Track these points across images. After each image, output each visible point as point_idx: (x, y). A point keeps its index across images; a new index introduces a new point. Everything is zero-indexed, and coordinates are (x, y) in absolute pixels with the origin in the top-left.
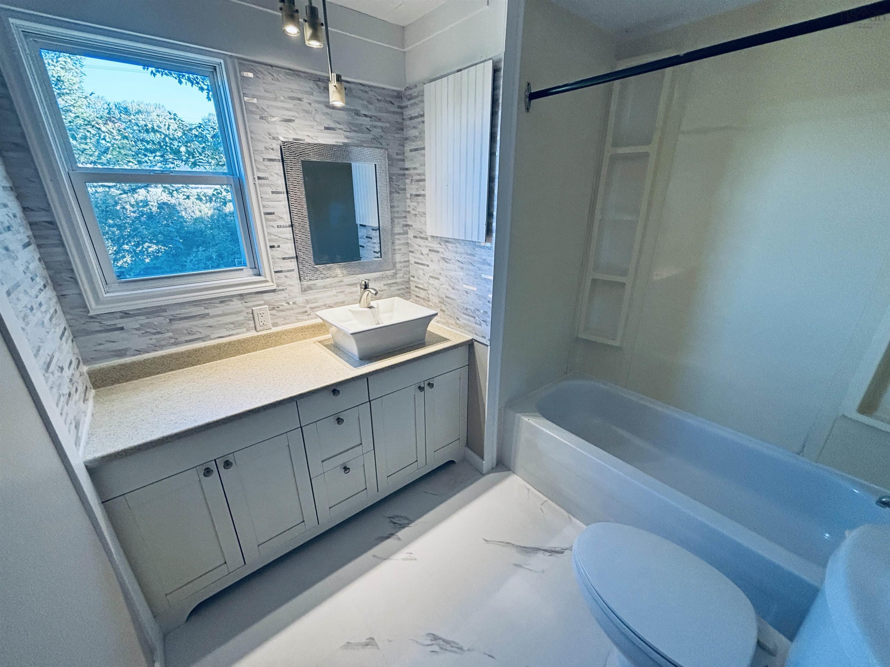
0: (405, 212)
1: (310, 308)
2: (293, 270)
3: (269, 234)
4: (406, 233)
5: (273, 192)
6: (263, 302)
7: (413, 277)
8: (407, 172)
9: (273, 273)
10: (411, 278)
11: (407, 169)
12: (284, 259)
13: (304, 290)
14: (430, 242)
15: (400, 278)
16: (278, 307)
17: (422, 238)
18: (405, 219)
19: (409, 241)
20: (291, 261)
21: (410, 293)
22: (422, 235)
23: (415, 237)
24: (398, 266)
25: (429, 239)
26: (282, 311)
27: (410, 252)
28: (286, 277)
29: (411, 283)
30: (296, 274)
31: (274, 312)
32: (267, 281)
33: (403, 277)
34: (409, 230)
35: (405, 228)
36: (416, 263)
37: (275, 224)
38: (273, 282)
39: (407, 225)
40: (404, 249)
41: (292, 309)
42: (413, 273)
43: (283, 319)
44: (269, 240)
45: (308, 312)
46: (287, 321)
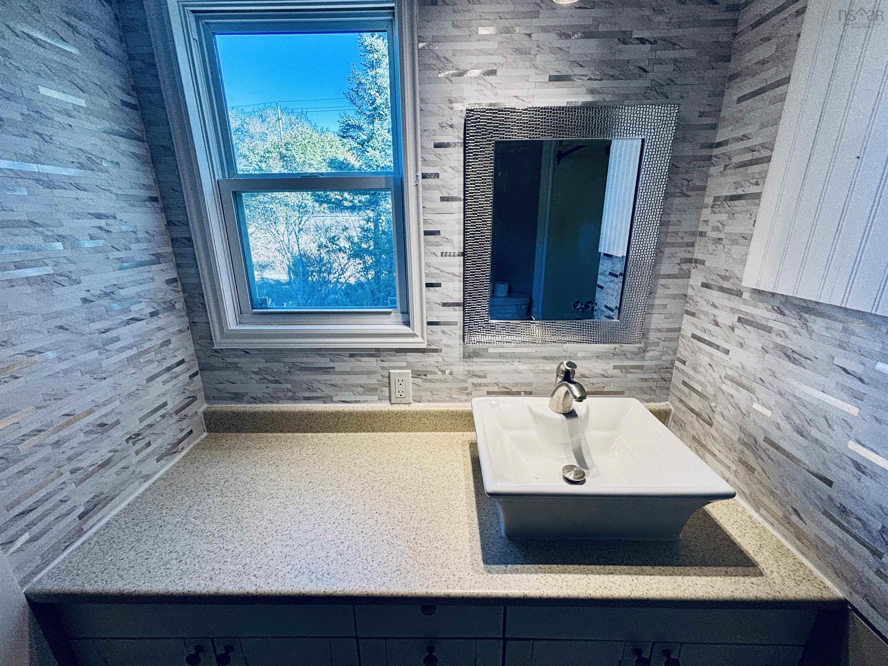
0: (694, 234)
1: (473, 384)
2: (455, 324)
3: (428, 265)
4: (687, 275)
5: (443, 199)
6: (405, 364)
7: (684, 363)
8: (716, 151)
9: (425, 324)
10: (677, 363)
11: (719, 145)
12: (444, 305)
13: (468, 356)
14: (745, 302)
15: (652, 359)
16: (425, 375)
17: (722, 289)
18: (690, 249)
19: (690, 292)
20: (454, 310)
21: (668, 389)
22: (726, 285)
23: (705, 285)
24: (653, 336)
25: (746, 295)
26: (430, 381)
27: (688, 312)
28: (443, 332)
29: (674, 371)
30: (458, 330)
31: (419, 381)
32: (414, 335)
33: (658, 358)
34: (693, 271)
35: (685, 267)
36: (694, 336)
37: (438, 250)
38: (423, 338)
39: (690, 261)
40: (673, 306)
41: (445, 381)
42: (683, 352)
43: (429, 393)
44: (427, 275)
45: (469, 390)
46: (435, 398)
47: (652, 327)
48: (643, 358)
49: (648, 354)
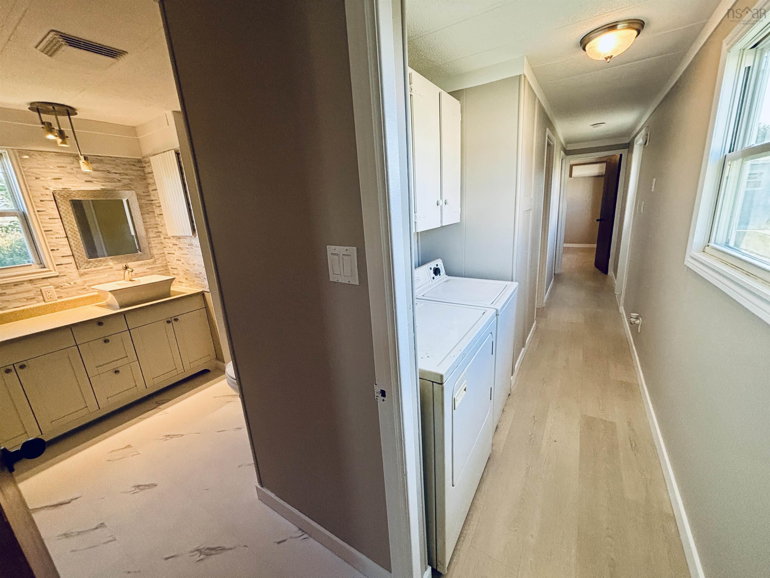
0: (156, 224)
1: (88, 286)
2: (71, 263)
3: (49, 242)
4: (160, 236)
5: (50, 219)
6: (48, 284)
7: (169, 262)
8: (153, 202)
9: (55, 266)
10: (168, 264)
11: (152, 200)
12: (63, 257)
13: (81, 275)
14: (172, 240)
15: (159, 263)
16: (62, 287)
17: (167, 238)
18: (157, 229)
19: (162, 241)
20: (69, 258)
21: (169, 273)
23: (165, 238)
24: (156, 257)
25: (171, 238)
26: (65, 288)
27: (164, 247)
28: (66, 267)
29: (169, 266)
30: (74, 265)
31: (58, 290)
32: (50, 271)
33: (161, 263)
34: (161, 235)
35: (158, 234)
36: (169, 253)
37: (54, 237)
38: (55, 270)
39: (159, 232)
40: (159, 246)
41: (73, 287)
42: (168, 260)
43: (66, 294)
44: (50, 246)
45: (87, 289)
46: (70, 295)
47: (154, 254)
48: (156, 264)
49: (157, 263)
